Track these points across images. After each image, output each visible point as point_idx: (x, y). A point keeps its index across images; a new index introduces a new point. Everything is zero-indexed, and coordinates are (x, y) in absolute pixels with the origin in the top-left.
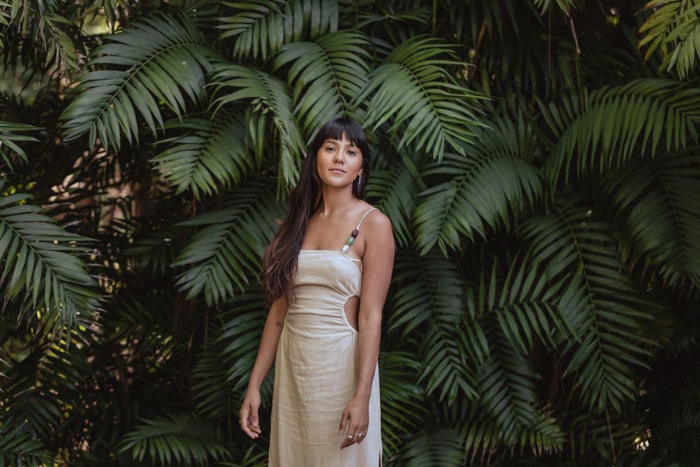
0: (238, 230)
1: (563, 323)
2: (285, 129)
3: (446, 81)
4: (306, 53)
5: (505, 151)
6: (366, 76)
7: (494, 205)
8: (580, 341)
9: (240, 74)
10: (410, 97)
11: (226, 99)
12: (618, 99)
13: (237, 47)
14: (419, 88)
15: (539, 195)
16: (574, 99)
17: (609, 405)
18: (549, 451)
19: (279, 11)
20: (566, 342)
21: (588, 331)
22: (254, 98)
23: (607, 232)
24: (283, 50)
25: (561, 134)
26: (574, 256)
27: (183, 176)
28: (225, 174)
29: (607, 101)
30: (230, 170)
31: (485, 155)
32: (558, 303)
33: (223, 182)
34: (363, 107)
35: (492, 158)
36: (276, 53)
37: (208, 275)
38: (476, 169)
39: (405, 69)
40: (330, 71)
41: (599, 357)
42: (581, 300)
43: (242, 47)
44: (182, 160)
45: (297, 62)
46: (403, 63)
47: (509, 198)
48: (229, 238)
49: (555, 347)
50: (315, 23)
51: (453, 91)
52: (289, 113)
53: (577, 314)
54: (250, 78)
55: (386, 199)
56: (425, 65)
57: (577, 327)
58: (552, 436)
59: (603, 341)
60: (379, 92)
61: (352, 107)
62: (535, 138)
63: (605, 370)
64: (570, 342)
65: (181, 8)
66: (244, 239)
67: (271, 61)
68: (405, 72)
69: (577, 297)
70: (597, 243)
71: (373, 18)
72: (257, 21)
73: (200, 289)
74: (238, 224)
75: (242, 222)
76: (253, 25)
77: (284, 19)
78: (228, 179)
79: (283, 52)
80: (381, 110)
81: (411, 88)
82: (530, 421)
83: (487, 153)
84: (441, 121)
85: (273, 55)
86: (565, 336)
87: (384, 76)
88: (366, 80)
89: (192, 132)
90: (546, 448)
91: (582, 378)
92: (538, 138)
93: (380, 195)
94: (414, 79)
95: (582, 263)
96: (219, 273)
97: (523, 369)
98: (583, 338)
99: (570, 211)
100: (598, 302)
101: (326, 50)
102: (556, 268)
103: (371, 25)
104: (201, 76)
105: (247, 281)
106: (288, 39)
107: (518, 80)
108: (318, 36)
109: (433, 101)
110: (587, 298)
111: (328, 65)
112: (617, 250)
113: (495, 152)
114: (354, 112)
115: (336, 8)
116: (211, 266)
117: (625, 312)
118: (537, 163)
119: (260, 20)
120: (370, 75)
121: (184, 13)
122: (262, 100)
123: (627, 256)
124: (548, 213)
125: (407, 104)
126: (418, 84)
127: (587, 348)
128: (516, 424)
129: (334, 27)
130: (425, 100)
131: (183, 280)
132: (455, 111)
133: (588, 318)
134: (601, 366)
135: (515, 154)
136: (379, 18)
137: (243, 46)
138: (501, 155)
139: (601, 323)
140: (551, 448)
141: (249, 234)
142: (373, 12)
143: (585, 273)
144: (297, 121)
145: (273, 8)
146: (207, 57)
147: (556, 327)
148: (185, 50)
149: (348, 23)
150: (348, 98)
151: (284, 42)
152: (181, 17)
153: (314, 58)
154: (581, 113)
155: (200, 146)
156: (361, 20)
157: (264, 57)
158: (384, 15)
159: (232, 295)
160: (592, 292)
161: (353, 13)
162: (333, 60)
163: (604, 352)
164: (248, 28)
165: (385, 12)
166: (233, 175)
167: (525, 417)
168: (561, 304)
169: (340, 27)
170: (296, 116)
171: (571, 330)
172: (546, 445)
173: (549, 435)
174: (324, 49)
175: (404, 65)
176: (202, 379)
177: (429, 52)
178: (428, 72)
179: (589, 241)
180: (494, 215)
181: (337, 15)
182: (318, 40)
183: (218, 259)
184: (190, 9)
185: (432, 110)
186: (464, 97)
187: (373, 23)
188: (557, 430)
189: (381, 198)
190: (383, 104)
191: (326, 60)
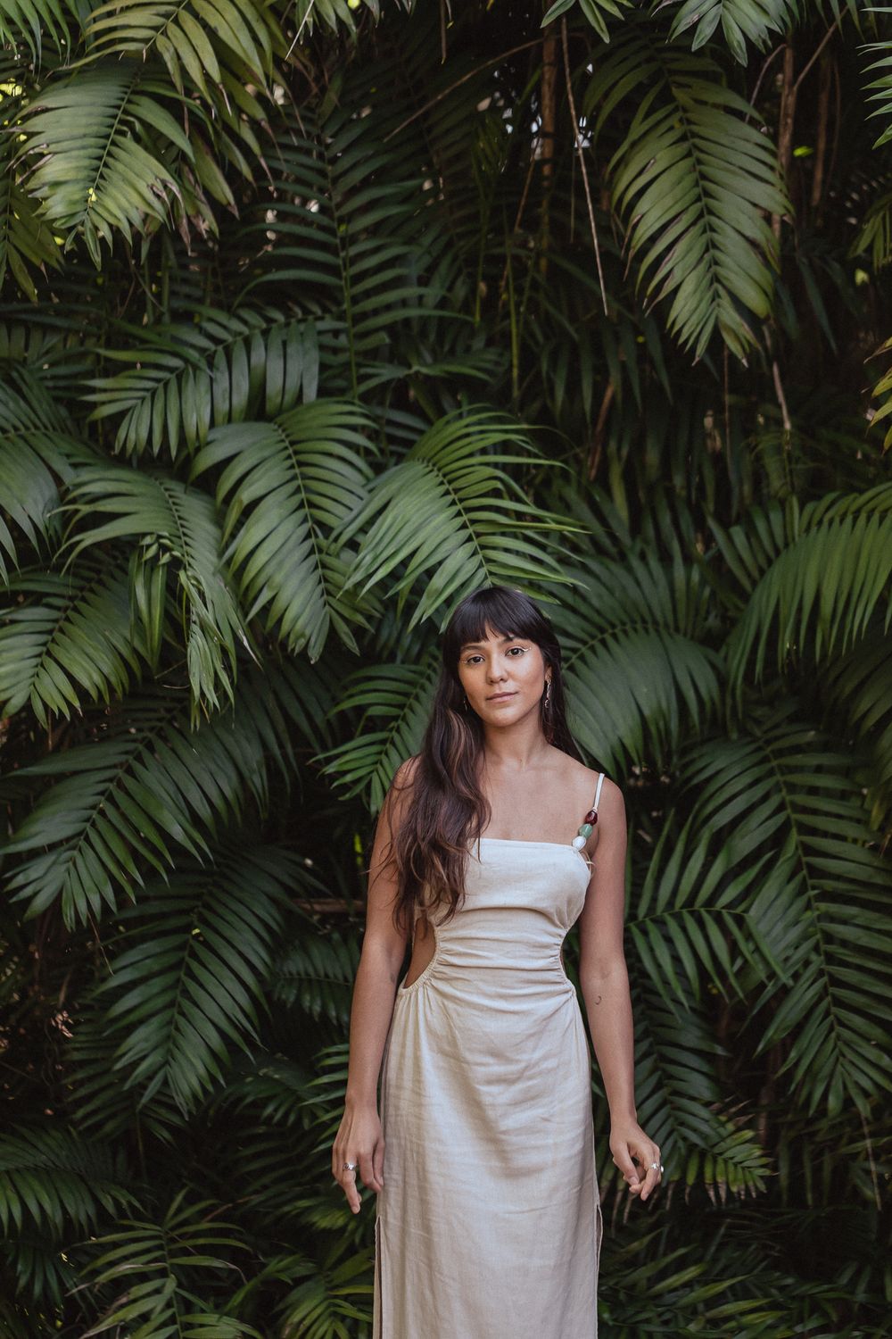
0: (129, 782)
1: (757, 949)
2: (202, 594)
3: (505, 495)
4: (254, 443)
5: (644, 621)
6: (363, 486)
7: (614, 726)
8: (791, 983)
9: (123, 487)
10: (436, 529)
11: (90, 538)
12: (849, 519)
13: (122, 434)
14: (454, 509)
15: (713, 703)
16: (776, 517)
17: (848, 1103)
18: (739, 1193)
19: (203, 364)
20: (762, 986)
21: (807, 963)
22: (144, 535)
23: (847, 773)
24: (209, 439)
25: (754, 584)
26: (781, 818)
27: (18, 683)
28: (97, 678)
29: (831, 522)
30: (106, 670)
31: (602, 631)
32: (746, 911)
33: (94, 693)
34: (353, 545)
35: (614, 636)
36: (197, 445)
37: (68, 871)
38: (582, 658)
39: (435, 473)
40: (294, 478)
41: (827, 1013)
42: (791, 904)
43: (132, 436)
44: (15, 654)
45: (236, 460)
46: (433, 462)
47: (647, 712)
48: (111, 799)
49: (741, 995)
50: (274, 385)
51: (520, 516)
52: (214, 559)
53: (787, 929)
54: (142, 495)
55: (404, 718)
56: (472, 466)
57: (784, 956)
58: (745, 1164)
59: (836, 982)
60: (381, 518)
61: (333, 547)
62: (707, 592)
63: (838, 1037)
64: (770, 985)
65: (19, 362)
66: (139, 798)
67: (188, 461)
68: (433, 478)
69: (784, 898)
70: (828, 794)
71: (388, 373)
72: (161, 385)
73: (52, 899)
74: (130, 771)
75: (137, 767)
76: (154, 393)
77: (211, 380)
78: (102, 687)
79: (208, 443)
80: (381, 553)
81: (440, 511)
82: (705, 1137)
83: (606, 626)
84: (491, 573)
85: (191, 449)
86: (760, 973)
87: (394, 486)
88: (362, 493)
89: (36, 599)
90: (734, 1189)
91: (793, 1054)
92: (713, 593)
93: (394, 711)
94: (447, 493)
95: (794, 831)
96: (88, 866)
97: (691, 1036)
98: (796, 976)
99: (777, 732)
100: (823, 906)
101: (291, 438)
102: (745, 842)
103: (384, 386)
104: (51, 491)
105: (141, 882)
106: (219, 418)
107: (678, 481)
108: (280, 410)
109: (478, 535)
110: (804, 899)
111: (292, 467)
112: (862, 805)
113: (624, 624)
114: (338, 556)
115: (315, 356)
116: (75, 853)
117: (878, 926)
118: (713, 641)
119: (166, 385)
120: (371, 486)
121: (24, 371)
122: (160, 537)
123: (881, 817)
124: (734, 736)
125: (427, 543)
126: (453, 503)
127: (804, 995)
128: (676, 1142)
129: (311, 393)
130: (464, 534)
131: (20, 880)
132: (517, 553)
133: (805, 937)
134: (831, 1029)
135: (666, 626)
136: (400, 373)
137: (134, 433)
138: (635, 630)
139: (832, 948)
140: (743, 1187)
141: (149, 791)
142: (391, 361)
143: (800, 852)
144: (229, 576)
145: (192, 359)
146: (68, 456)
147: (744, 957)
148: (21, 443)
149: (340, 383)
150: (326, 529)
151: (212, 424)
152: (19, 382)
153: (266, 453)
154: (787, 545)
155: (49, 626)
156: (363, 378)
157: (174, 453)
158: (410, 367)
159: (114, 908)
160: (814, 888)
161: (347, 365)
162: (303, 458)
163: (838, 1002)
164: (143, 399)
165: (413, 360)
166: (113, 679)
167: (695, 1130)
168: (752, 912)
169: (323, 392)
170: (229, 563)
171: (773, 963)
172: (735, 1180)
173: (741, 1163)
174: (287, 436)
175: (434, 465)
176: (82, 1064)
177: (482, 439)
178: (472, 478)
179: (813, 791)
180: (612, 748)
181: (315, 369)
182: (279, 420)
183: (87, 839)
184: (37, 364)
185: (474, 554)
186: (541, 528)
187: (389, 382)
188: (758, 1153)
189: (396, 718)
190: (386, 540)
191: (289, 457)
